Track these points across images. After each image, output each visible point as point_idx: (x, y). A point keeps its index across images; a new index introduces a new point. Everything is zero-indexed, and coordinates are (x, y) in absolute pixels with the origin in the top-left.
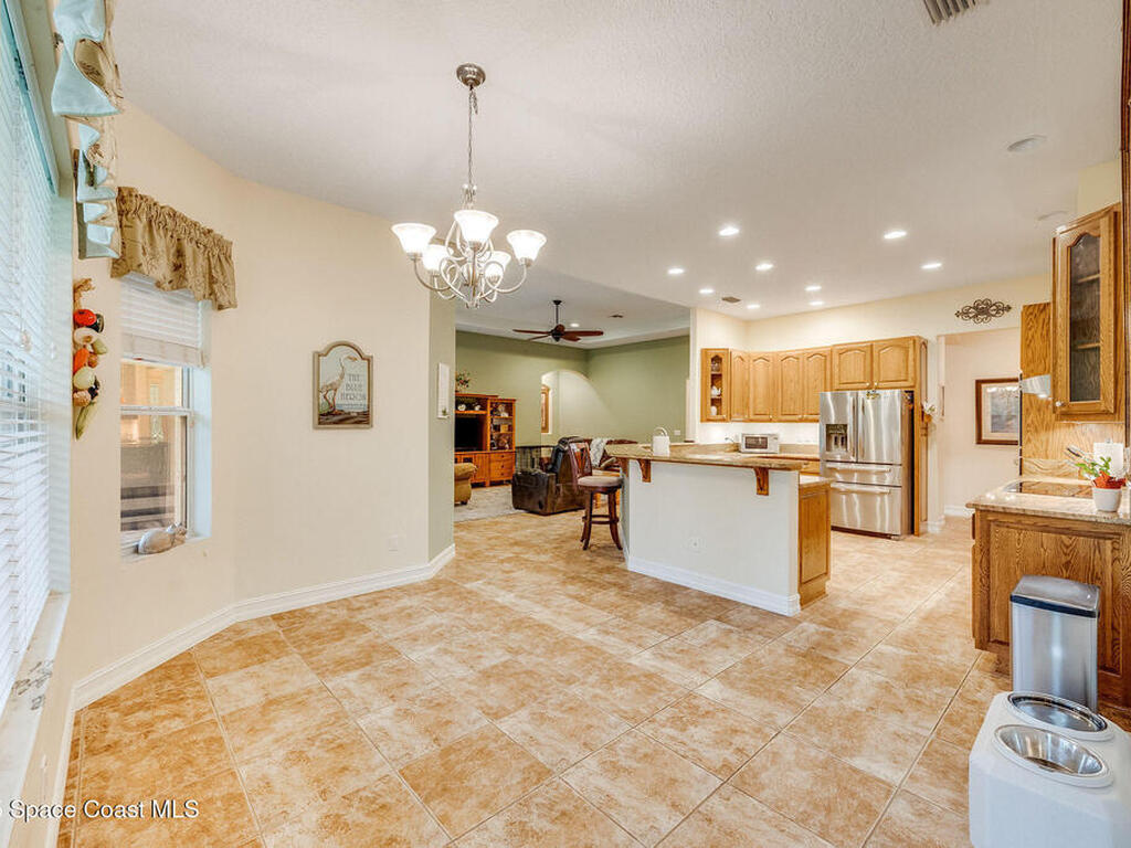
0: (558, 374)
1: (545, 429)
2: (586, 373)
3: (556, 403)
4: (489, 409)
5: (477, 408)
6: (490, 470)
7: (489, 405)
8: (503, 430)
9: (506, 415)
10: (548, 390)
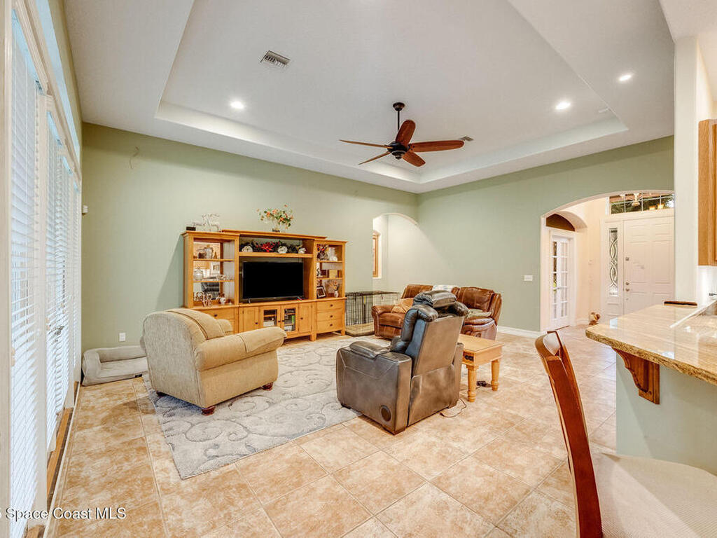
0: (387, 219)
1: (375, 273)
2: (417, 218)
3: (386, 247)
4: (316, 252)
5: (302, 251)
6: (316, 321)
7: (315, 248)
8: (333, 275)
9: (335, 259)
10: (378, 236)
